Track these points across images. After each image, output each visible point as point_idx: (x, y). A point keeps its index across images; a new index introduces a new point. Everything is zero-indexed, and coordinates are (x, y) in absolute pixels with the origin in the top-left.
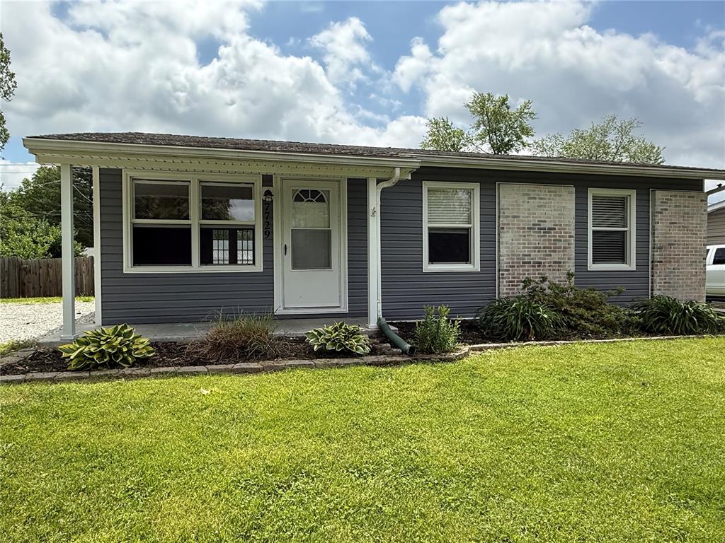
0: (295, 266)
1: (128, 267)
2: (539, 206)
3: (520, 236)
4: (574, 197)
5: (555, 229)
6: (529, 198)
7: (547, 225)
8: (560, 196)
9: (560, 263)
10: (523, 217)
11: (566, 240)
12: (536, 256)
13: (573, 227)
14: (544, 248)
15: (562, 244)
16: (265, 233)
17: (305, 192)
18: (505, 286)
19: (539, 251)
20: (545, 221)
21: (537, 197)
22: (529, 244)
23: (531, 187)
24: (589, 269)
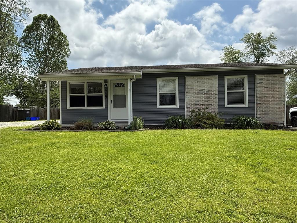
0: (114, 107)
1: (68, 108)
2: (202, 84)
3: (194, 95)
4: (217, 80)
5: (209, 92)
6: (198, 81)
7: (206, 91)
8: (211, 80)
9: (212, 104)
10: (195, 88)
11: (214, 96)
12: (201, 102)
13: (217, 91)
14: (204, 99)
15: (212, 98)
16: (105, 97)
17: (118, 84)
18: (188, 113)
19: (202, 100)
20: (205, 89)
21: (201, 81)
22: (198, 98)
23: (199, 77)
24: (225, 107)
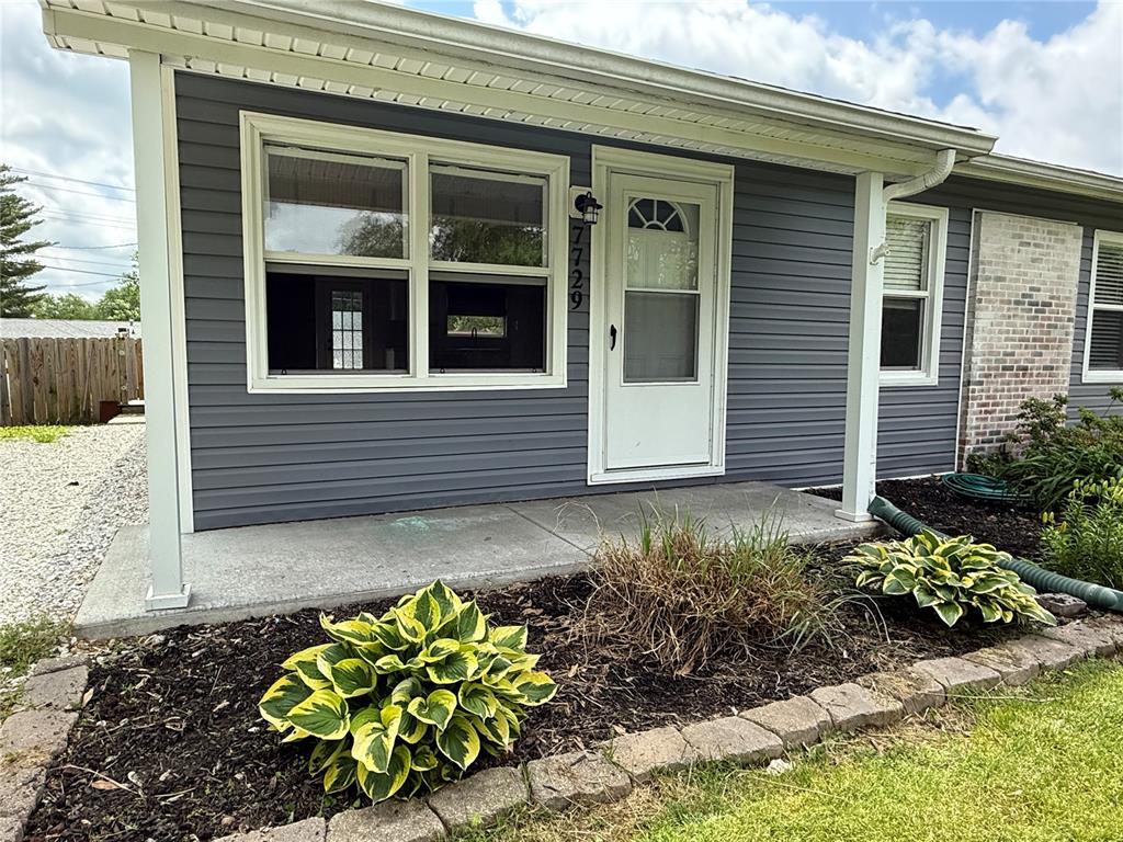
0: (631, 375)
2: (1034, 261)
3: (1004, 316)
4: (1081, 244)
5: (1050, 305)
6: (1021, 244)
7: (1041, 297)
8: (1063, 241)
9: (1052, 368)
10: (1011, 280)
11: (1063, 327)
12: (1023, 356)
13: (1074, 303)
14: (1035, 340)
15: (1055, 334)
16: (572, 297)
17: (645, 205)
18: (974, 413)
19: (1026, 347)
20: (1039, 290)
21: (1032, 242)
22: (1014, 332)
23: (1025, 221)
24: (1083, 381)
